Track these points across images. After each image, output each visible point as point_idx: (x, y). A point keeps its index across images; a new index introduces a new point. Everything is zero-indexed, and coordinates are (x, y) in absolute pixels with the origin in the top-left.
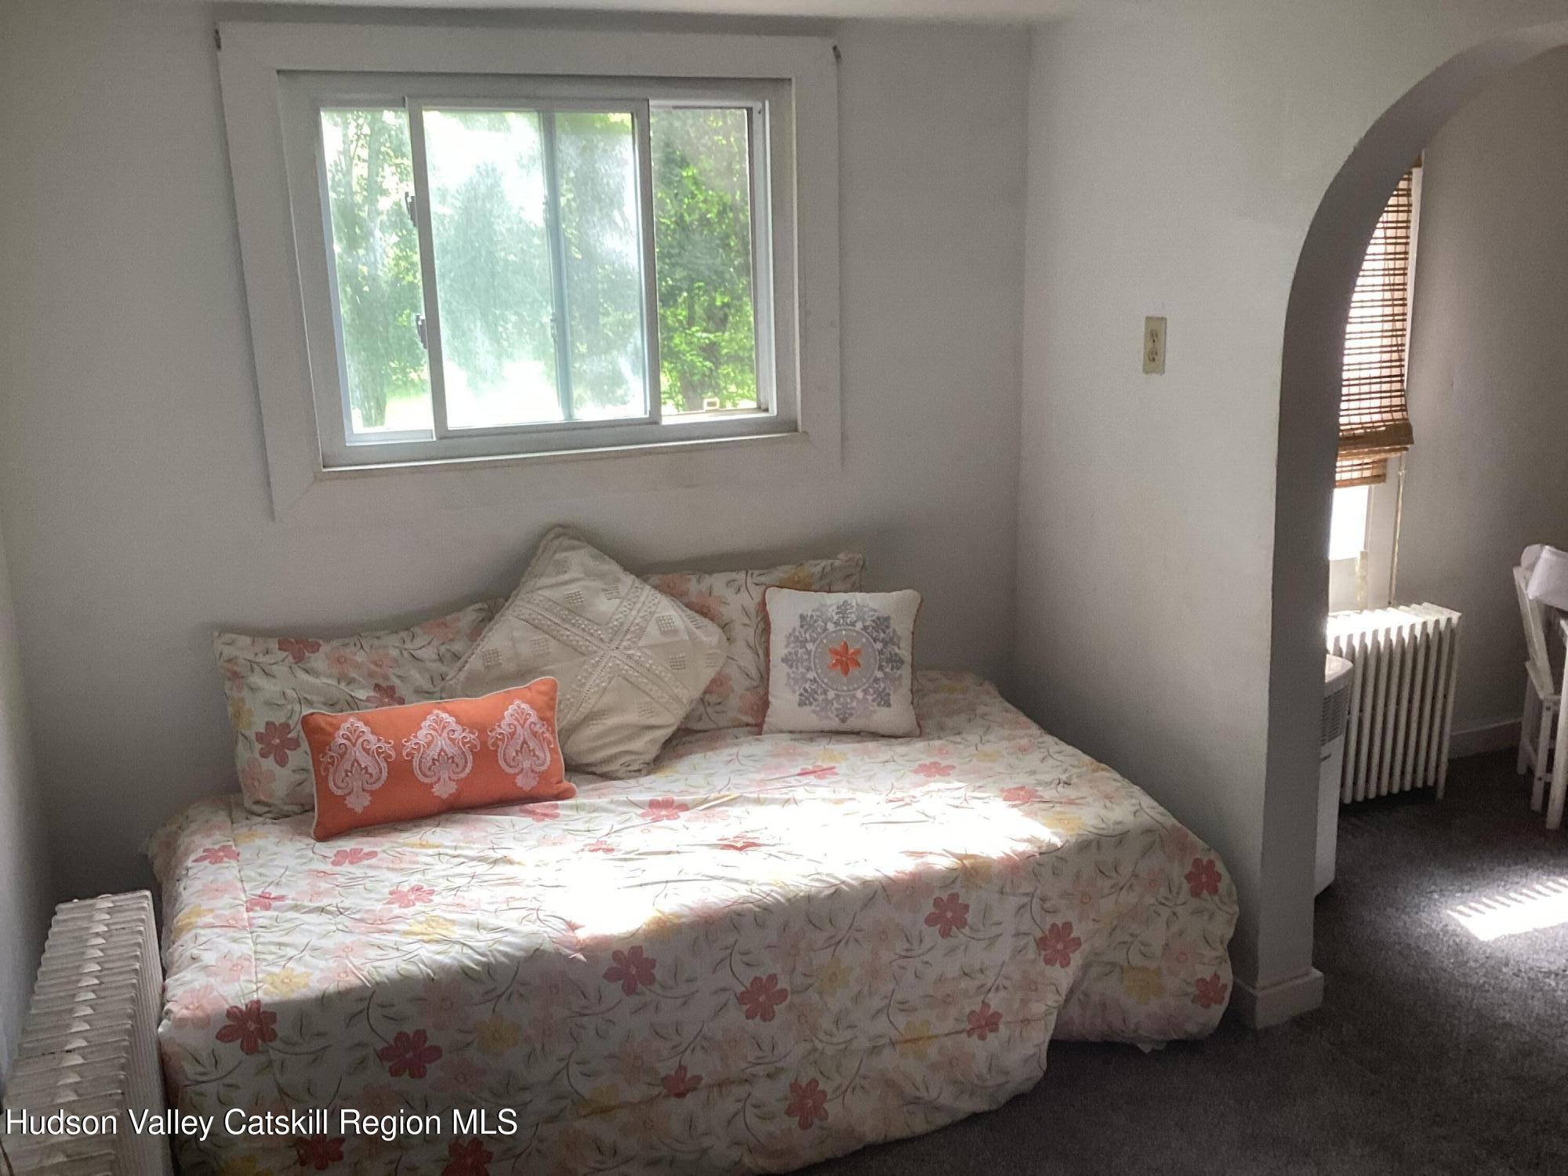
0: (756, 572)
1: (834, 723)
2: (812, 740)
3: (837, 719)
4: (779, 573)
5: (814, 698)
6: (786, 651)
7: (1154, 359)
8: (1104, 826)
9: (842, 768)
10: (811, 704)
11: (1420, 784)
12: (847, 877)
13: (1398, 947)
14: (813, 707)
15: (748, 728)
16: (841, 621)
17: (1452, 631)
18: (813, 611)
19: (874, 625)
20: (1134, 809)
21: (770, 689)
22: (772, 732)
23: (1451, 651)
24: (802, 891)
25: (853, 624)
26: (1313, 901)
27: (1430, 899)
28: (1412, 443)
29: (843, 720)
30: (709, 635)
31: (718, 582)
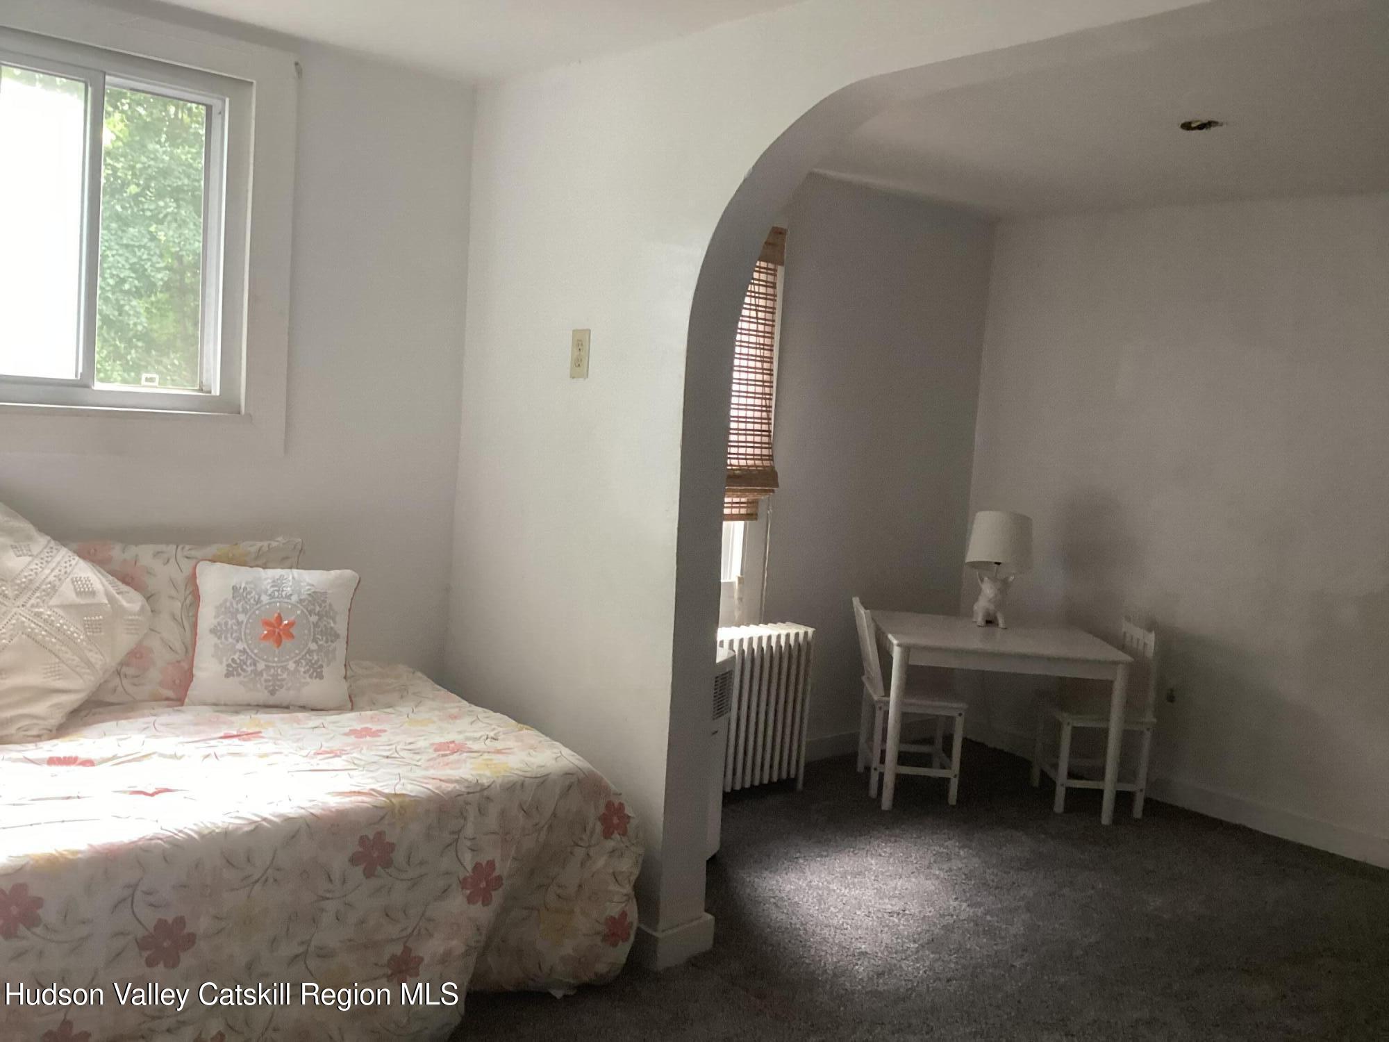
0: (187, 547)
1: (262, 696)
2: (237, 712)
3: (266, 692)
4: (212, 550)
5: (243, 670)
6: (215, 622)
7: (579, 365)
8: (529, 769)
9: (269, 732)
10: (239, 675)
11: (784, 775)
12: (270, 814)
13: (772, 900)
14: (241, 678)
15: (166, 702)
16: (276, 593)
17: (808, 643)
18: (247, 583)
19: (310, 599)
20: (555, 756)
21: (195, 662)
22: (194, 704)
23: (808, 661)
24: (217, 828)
25: (289, 597)
26: (705, 863)
27: (797, 863)
28: (777, 486)
29: (272, 693)
30: (132, 602)
31: (145, 554)
